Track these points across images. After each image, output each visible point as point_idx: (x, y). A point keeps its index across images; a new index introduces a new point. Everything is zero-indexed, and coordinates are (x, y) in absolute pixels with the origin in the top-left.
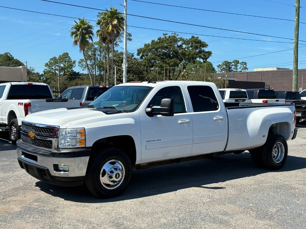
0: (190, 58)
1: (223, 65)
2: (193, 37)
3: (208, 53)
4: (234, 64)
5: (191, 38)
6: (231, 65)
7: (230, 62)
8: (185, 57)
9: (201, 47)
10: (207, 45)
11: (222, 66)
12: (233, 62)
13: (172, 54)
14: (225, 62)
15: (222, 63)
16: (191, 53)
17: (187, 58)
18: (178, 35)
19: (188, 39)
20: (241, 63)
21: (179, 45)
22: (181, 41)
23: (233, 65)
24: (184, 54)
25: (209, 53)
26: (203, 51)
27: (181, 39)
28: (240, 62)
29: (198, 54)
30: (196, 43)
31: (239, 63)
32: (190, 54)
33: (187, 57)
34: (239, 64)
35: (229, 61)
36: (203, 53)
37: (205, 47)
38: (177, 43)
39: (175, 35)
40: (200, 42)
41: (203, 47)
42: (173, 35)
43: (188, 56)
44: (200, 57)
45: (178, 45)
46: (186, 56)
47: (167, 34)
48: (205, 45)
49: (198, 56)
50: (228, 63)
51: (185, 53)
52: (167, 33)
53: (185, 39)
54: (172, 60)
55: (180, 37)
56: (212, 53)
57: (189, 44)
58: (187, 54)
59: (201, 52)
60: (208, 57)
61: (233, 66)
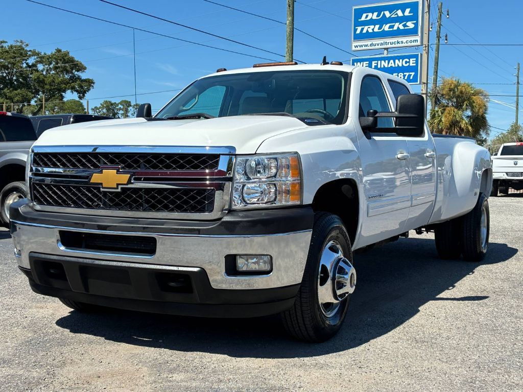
0: (54, 89)
1: (103, 107)
2: (59, 51)
3: (86, 81)
4: (122, 107)
5: (54, 51)
6: (118, 109)
7: (115, 103)
8: (43, 87)
9: (73, 70)
10: (85, 68)
11: (100, 109)
12: (121, 103)
13: (15, 80)
14: (106, 102)
15: (101, 104)
16: (56, 81)
17: (47, 89)
18: (27, 45)
19: (49, 53)
20: (134, 105)
21: (30, 64)
22: (33, 58)
23: (120, 109)
24: (41, 82)
25: (89, 82)
26: (79, 78)
27: (35, 53)
28: (132, 104)
29: (68, 83)
30: (65, 62)
31: (131, 106)
32: (54, 82)
33: (47, 87)
34: (131, 108)
35: (113, 102)
36: (78, 82)
37: (80, 70)
38: (26, 60)
39: (21, 44)
40: (71, 60)
41: (78, 71)
42: (19, 44)
43: (51, 85)
44: (73, 89)
45: (27, 64)
46: (46, 84)
47: (6, 42)
48: (81, 68)
49: (69, 86)
50: (112, 104)
51: (44, 80)
52: (5, 40)
53: (42, 54)
54: (19, 90)
55: (32, 49)
56: (94, 83)
57: (51, 64)
58: (47, 81)
59: (74, 79)
60: (89, 90)
61: (121, 111)
